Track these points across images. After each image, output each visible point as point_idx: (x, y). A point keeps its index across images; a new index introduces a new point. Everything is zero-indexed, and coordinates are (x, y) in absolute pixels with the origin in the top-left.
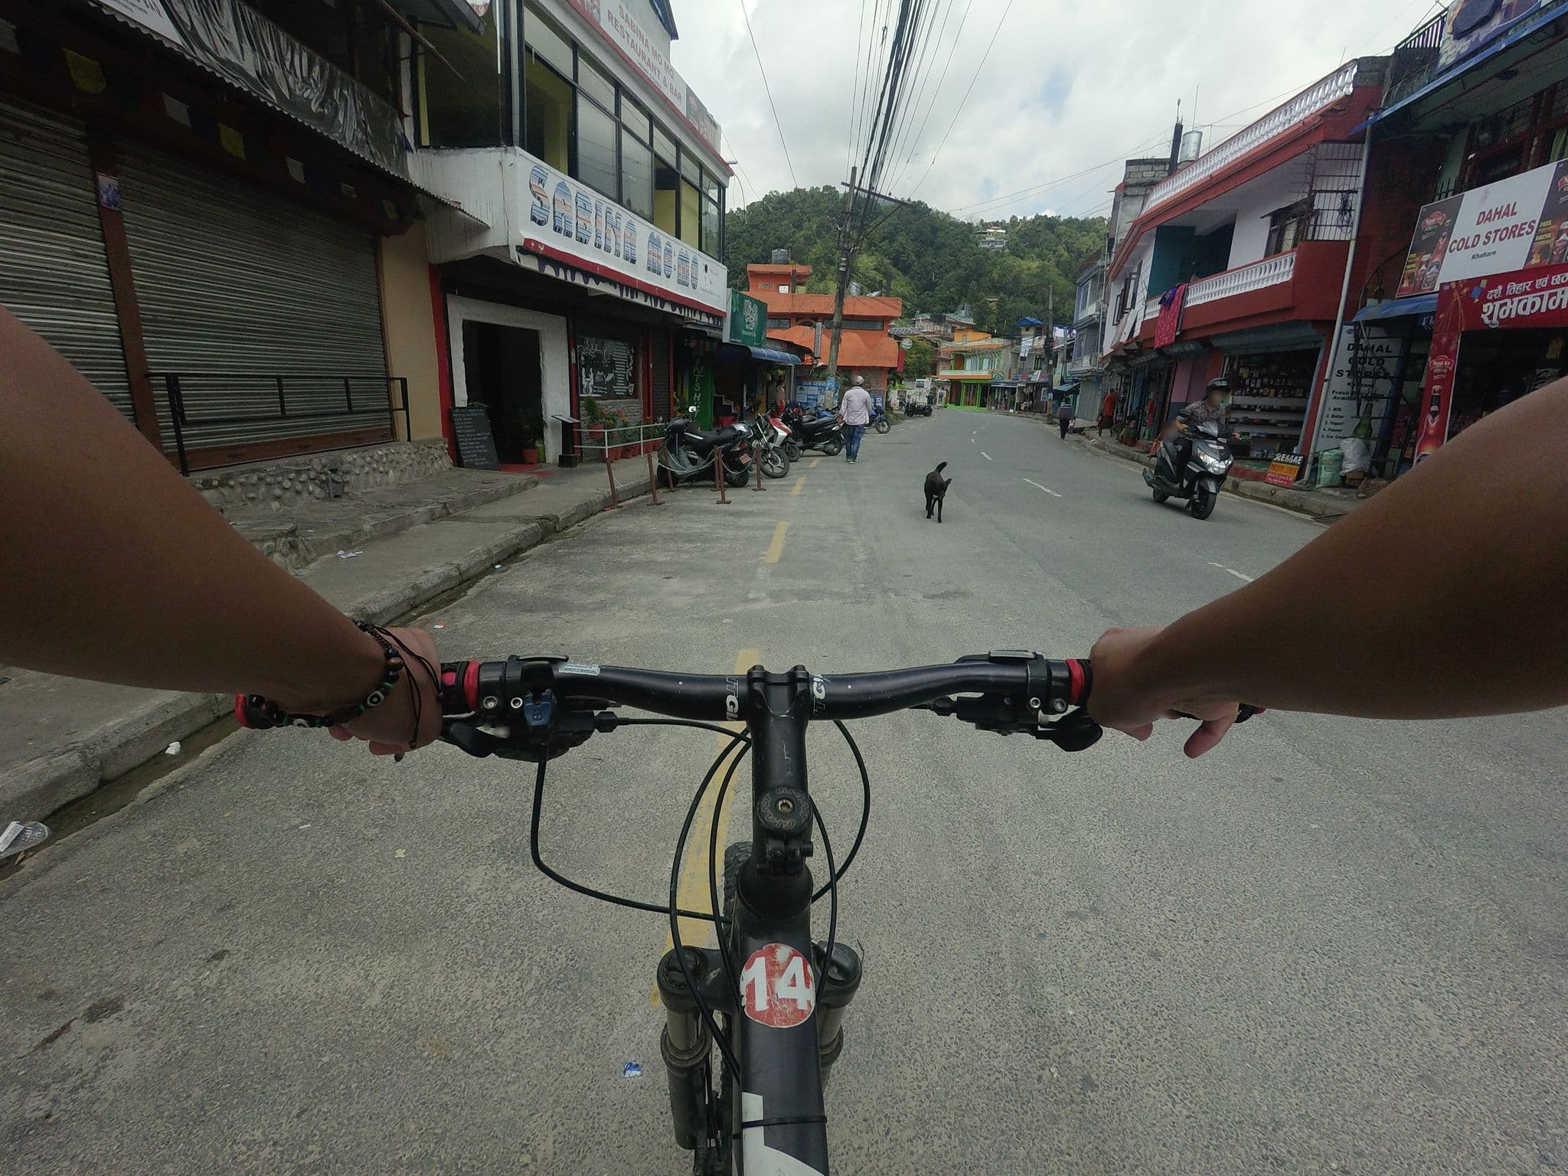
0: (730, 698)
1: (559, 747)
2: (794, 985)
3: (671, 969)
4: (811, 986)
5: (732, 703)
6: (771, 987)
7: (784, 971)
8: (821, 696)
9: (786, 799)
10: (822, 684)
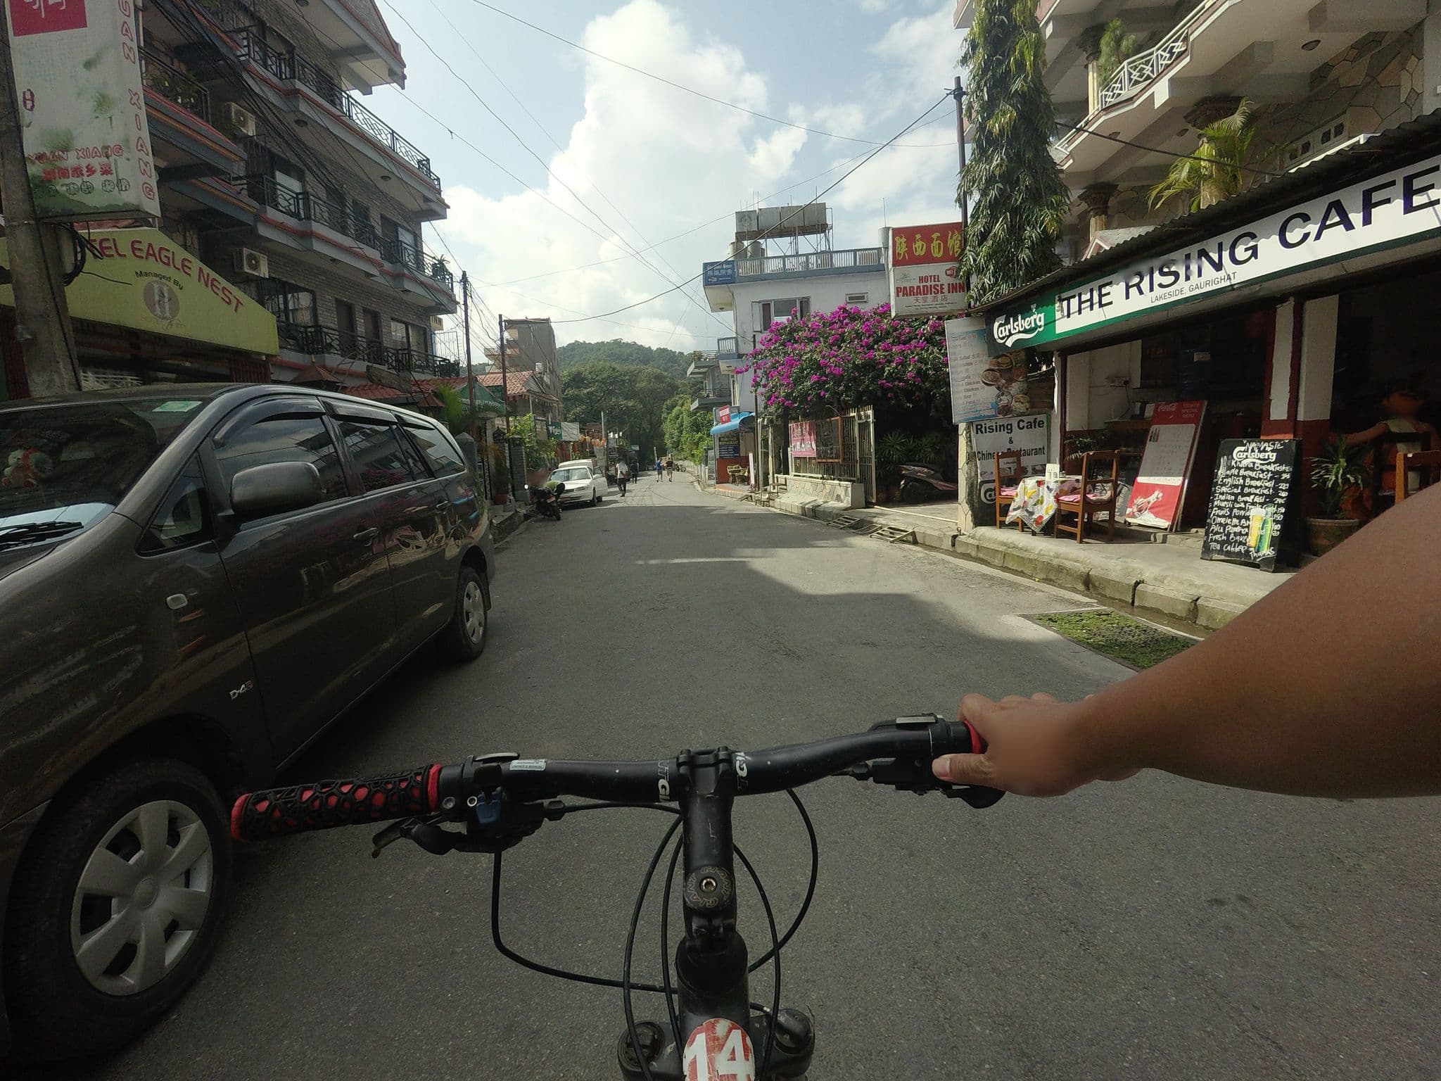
0: (662, 782)
1: (512, 838)
2: (733, 1059)
3: (629, 1045)
4: (750, 1057)
5: (663, 787)
6: (711, 1062)
7: (723, 1045)
8: (744, 773)
9: (710, 878)
10: (744, 762)
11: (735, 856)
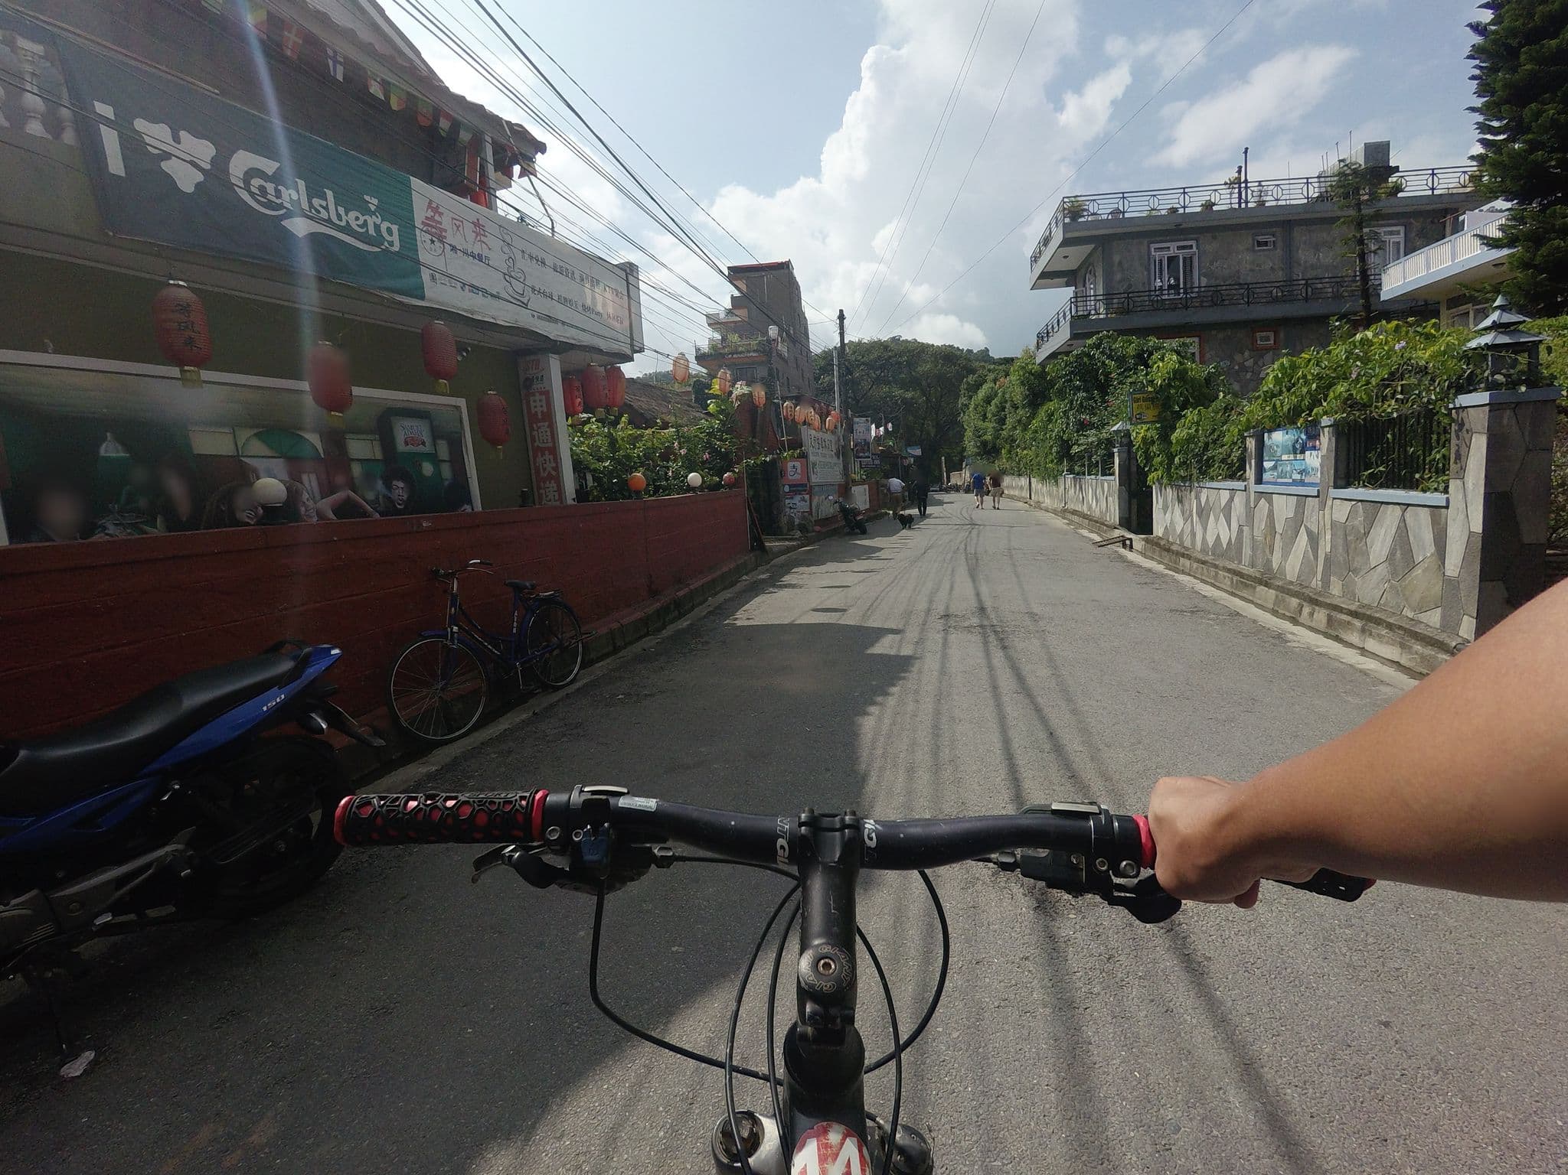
0: (781, 842)
1: (611, 888)
2: (848, 1172)
3: (726, 1135)
5: (782, 847)
7: (837, 1155)
8: (873, 844)
9: (827, 958)
10: (874, 831)
11: (858, 938)
